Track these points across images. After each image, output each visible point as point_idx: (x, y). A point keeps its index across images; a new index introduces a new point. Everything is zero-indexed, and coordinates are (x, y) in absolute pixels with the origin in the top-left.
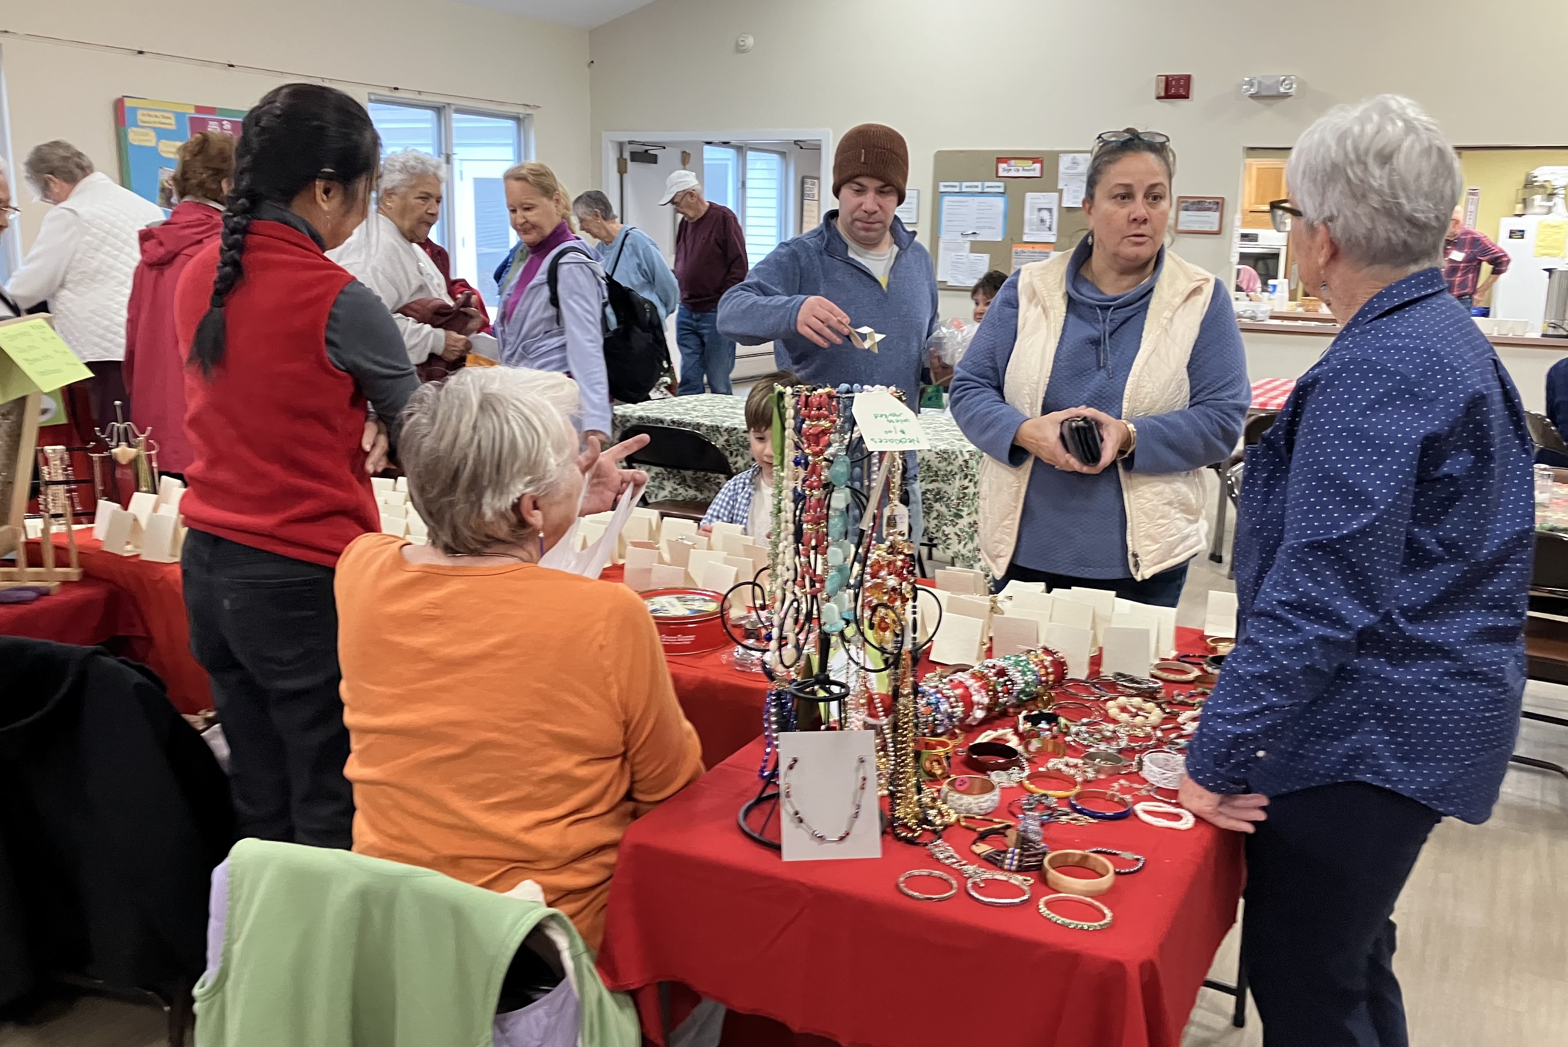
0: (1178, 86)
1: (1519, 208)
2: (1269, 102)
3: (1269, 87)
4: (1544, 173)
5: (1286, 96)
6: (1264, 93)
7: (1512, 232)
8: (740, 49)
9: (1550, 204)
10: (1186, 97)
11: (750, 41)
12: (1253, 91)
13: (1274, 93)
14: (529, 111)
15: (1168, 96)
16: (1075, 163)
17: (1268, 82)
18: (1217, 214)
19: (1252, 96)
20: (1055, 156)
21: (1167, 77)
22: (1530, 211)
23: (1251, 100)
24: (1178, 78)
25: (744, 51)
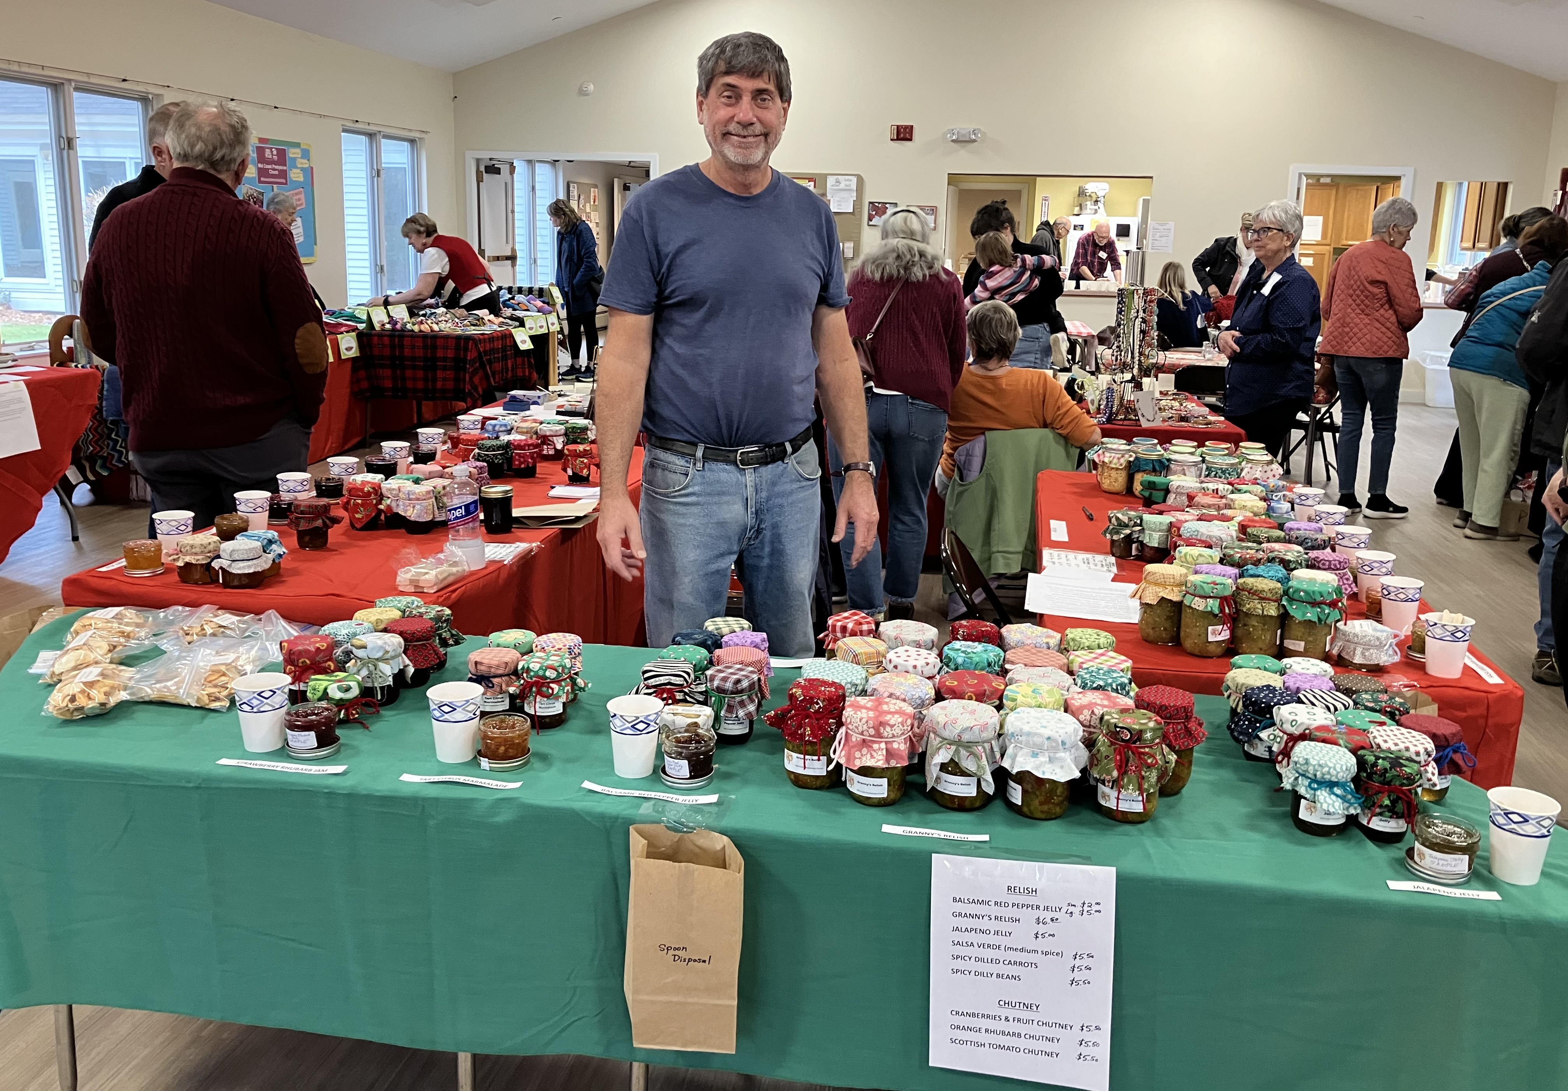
0: (905, 132)
1: (1076, 210)
2: (964, 144)
3: (964, 135)
4: (1092, 187)
5: (974, 141)
6: (961, 139)
7: (1075, 226)
8: (582, 93)
9: (1096, 207)
10: (911, 140)
11: (591, 87)
12: (954, 138)
13: (967, 139)
14: (423, 135)
15: (899, 138)
16: (838, 182)
17: (963, 132)
18: (933, 217)
19: (953, 141)
20: (824, 177)
21: (898, 126)
22: (1084, 212)
23: (952, 144)
24: (906, 127)
25: (587, 95)
